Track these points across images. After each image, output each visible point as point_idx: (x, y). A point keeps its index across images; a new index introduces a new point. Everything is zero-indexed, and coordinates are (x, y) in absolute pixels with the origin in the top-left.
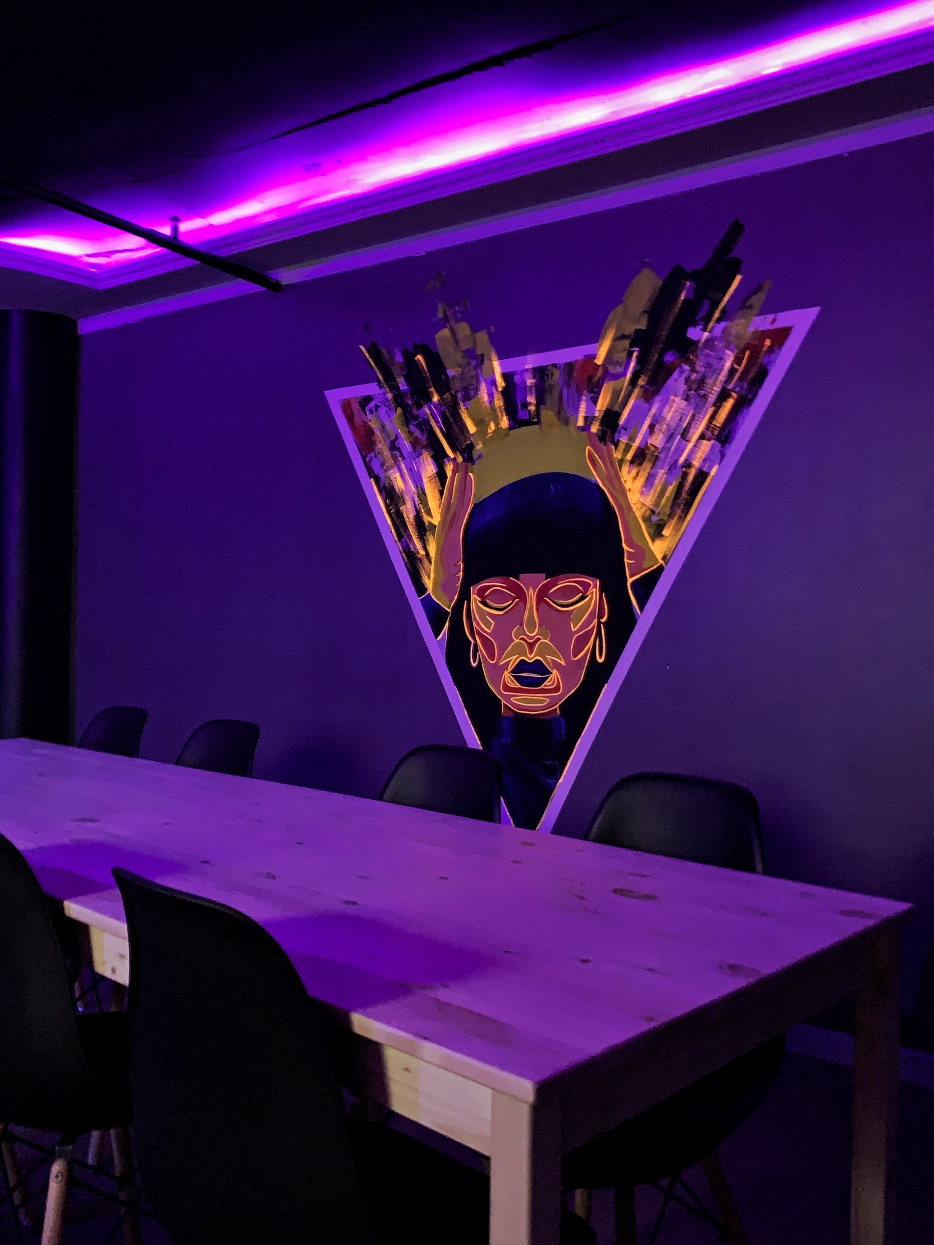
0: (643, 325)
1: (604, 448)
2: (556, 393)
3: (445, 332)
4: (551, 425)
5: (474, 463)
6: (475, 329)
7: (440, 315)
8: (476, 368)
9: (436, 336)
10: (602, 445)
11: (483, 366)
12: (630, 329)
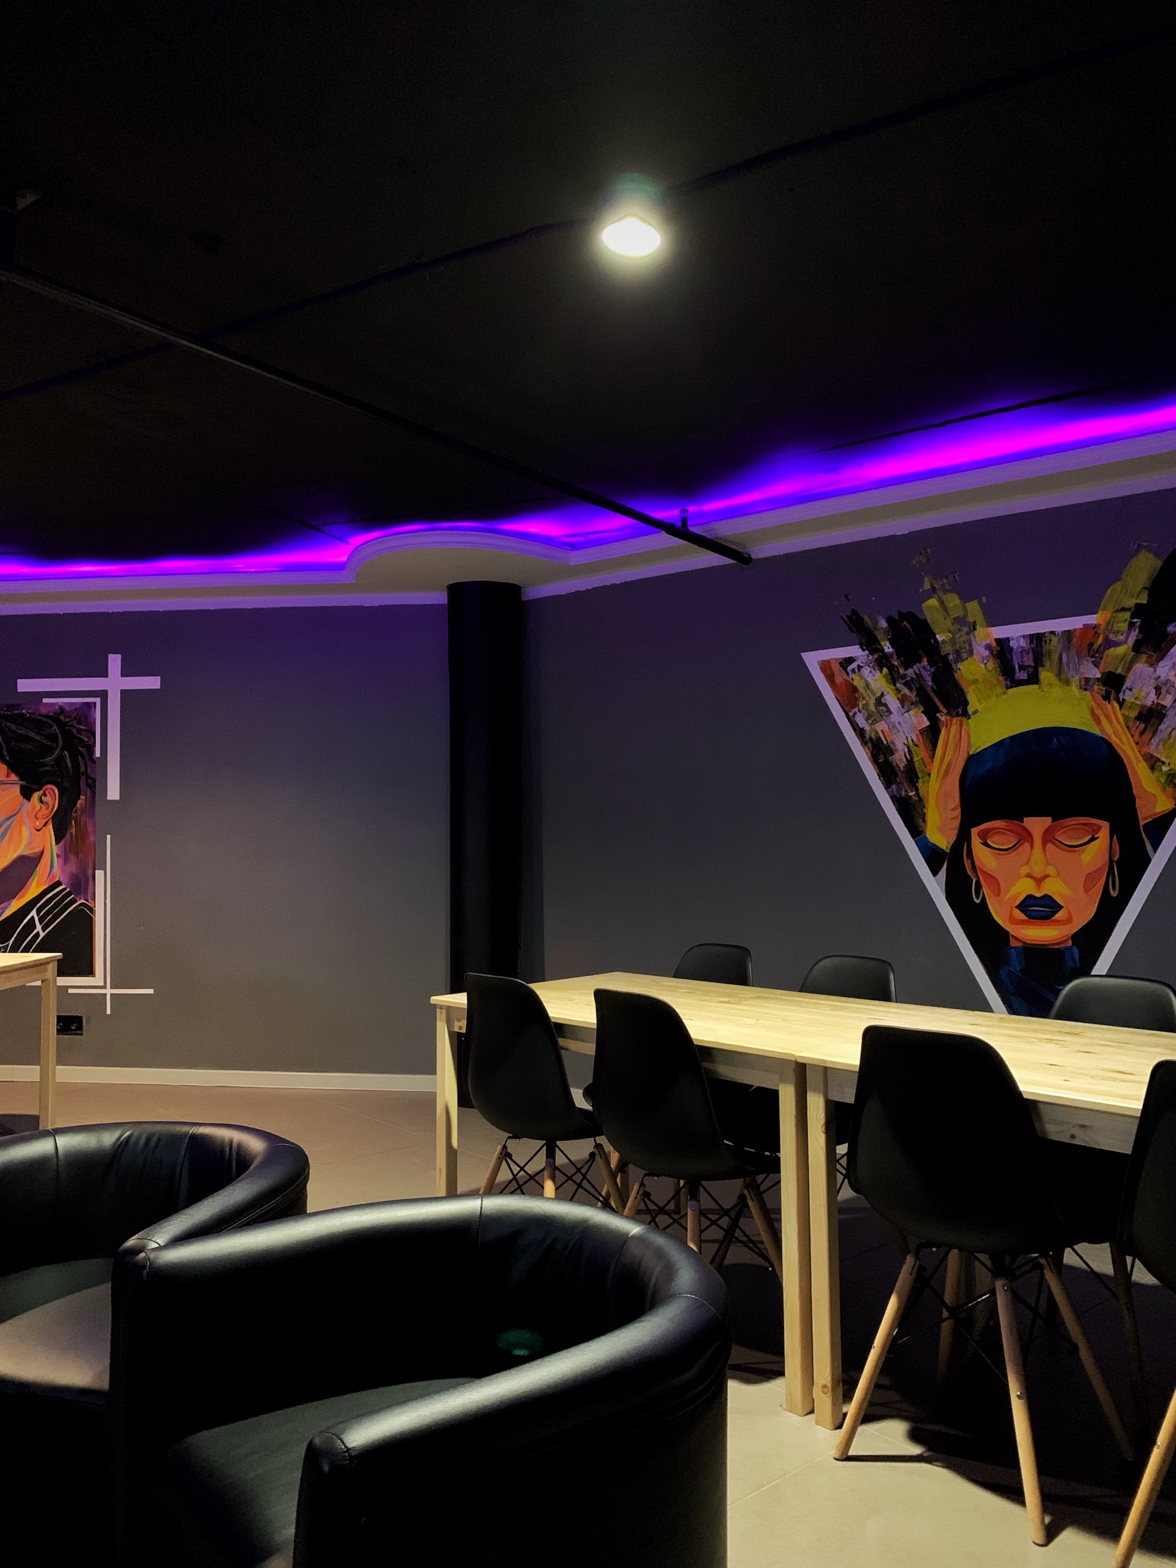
0: (1144, 600)
1: (1109, 706)
2: (1055, 657)
3: (933, 602)
4: (1050, 685)
5: (969, 718)
6: (965, 599)
7: (927, 586)
8: (968, 634)
9: (923, 605)
10: (1107, 703)
11: (976, 632)
12: (1131, 603)
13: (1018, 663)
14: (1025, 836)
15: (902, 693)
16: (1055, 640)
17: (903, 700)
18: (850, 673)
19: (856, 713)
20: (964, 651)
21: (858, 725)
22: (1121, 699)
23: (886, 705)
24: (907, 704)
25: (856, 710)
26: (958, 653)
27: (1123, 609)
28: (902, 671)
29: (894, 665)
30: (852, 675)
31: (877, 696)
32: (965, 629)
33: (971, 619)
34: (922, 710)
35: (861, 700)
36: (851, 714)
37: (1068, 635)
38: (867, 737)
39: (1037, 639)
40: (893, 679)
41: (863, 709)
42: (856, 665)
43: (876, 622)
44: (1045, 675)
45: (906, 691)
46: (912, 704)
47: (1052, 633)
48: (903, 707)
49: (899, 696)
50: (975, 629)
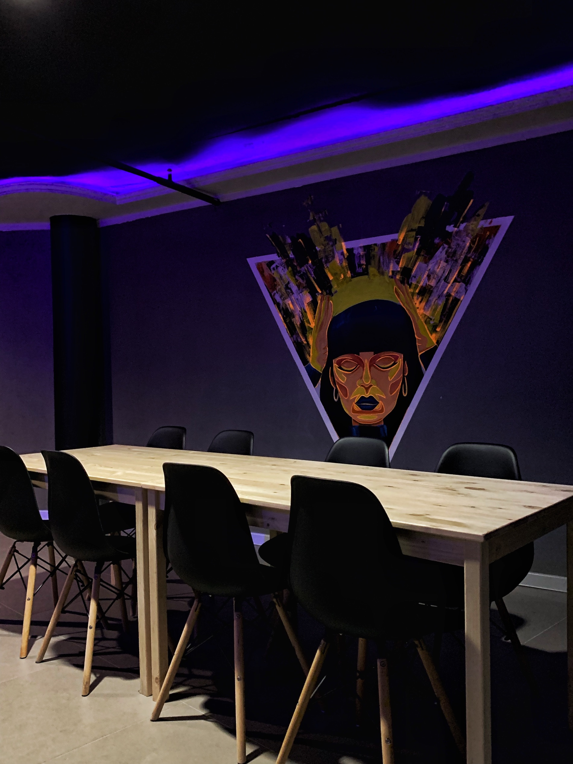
0: (422, 224)
1: (404, 287)
2: (377, 259)
3: (314, 227)
4: (374, 275)
5: (333, 295)
6: (331, 226)
7: (311, 218)
8: (332, 246)
9: (310, 229)
10: (403, 285)
11: (336, 245)
12: (416, 226)
13: (358, 263)
14: (361, 363)
15: (299, 282)
16: (377, 249)
17: (299, 286)
18: (272, 270)
19: (275, 294)
20: (330, 256)
21: (276, 300)
22: (410, 283)
23: (290, 289)
24: (301, 288)
25: (275, 291)
26: (327, 257)
27: (412, 230)
28: (298, 269)
29: (294, 265)
30: (273, 272)
31: (286, 283)
32: (331, 243)
33: (334, 237)
34: (309, 291)
35: (278, 286)
36: (273, 294)
37: (384, 245)
38: (281, 308)
39: (368, 248)
40: (294, 273)
41: (279, 291)
42: (275, 265)
43: (285, 239)
44: (372, 270)
45: (300, 280)
46: (304, 288)
47: (375, 245)
48: (299, 290)
49: (297, 283)
50: (336, 243)
